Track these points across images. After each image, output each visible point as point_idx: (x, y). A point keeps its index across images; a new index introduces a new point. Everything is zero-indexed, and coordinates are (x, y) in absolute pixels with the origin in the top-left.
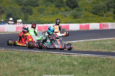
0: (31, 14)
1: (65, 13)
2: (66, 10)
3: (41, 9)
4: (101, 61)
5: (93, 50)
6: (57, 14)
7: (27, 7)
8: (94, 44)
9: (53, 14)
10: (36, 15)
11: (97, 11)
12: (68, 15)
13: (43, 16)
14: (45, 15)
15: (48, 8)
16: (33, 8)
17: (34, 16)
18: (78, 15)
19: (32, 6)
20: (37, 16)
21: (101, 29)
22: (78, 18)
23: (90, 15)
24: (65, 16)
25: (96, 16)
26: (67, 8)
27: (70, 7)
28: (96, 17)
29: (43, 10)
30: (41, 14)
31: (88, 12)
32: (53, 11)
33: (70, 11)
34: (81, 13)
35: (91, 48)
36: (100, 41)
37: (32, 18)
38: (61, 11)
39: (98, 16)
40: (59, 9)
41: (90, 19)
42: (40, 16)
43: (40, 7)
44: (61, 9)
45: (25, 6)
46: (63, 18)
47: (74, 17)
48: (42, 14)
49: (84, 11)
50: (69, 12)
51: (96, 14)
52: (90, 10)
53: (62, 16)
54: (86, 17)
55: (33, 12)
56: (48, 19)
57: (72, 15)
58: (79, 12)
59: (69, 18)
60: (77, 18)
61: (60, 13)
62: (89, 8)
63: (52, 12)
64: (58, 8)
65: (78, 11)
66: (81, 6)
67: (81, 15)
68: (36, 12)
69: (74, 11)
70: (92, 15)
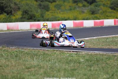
0: (48, 11)
1: (82, 9)
2: (84, 6)
3: (58, 5)
4: (107, 58)
5: (104, 47)
6: (74, 9)
7: (44, 3)
8: (106, 41)
9: (71, 10)
10: (53, 11)
11: (115, 6)
12: (86, 11)
13: (60, 12)
14: (62, 11)
15: (66, 4)
16: (50, 4)
17: (51, 13)
18: (96, 11)
19: (49, 2)
20: (55, 13)
21: (115, 26)
22: (96, 13)
23: (108, 11)
24: (83, 12)
25: (115, 11)
26: (85, 3)
27: (88, 3)
28: (114, 13)
29: (60, 6)
30: (58, 10)
31: (107, 7)
32: (70, 6)
33: (88, 6)
34: (98, 8)
35: (103, 45)
36: (113, 37)
37: (48, 15)
38: (79, 7)
39: (116, 11)
40: (77, 4)
41: (108, 14)
42: (57, 13)
43: (57, 3)
44: (79, 4)
45: (41, 2)
46: (80, 14)
47: (91, 12)
48: (60, 10)
49: (102, 7)
50: (87, 8)
51: (114, 9)
52: (109, 5)
53: (80, 12)
54: (104, 12)
55: (50, 9)
56: (65, 15)
57: (90, 11)
58: (96, 8)
59: (87, 14)
60: (94, 14)
61: (78, 9)
62: (107, 4)
63: (70, 8)
64: (75, 4)
65: (96, 6)
66: (99, 1)
67: (99, 10)
68: (53, 8)
69: (92, 7)
70: (110, 10)
